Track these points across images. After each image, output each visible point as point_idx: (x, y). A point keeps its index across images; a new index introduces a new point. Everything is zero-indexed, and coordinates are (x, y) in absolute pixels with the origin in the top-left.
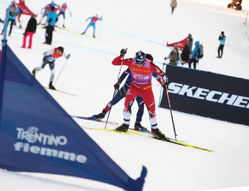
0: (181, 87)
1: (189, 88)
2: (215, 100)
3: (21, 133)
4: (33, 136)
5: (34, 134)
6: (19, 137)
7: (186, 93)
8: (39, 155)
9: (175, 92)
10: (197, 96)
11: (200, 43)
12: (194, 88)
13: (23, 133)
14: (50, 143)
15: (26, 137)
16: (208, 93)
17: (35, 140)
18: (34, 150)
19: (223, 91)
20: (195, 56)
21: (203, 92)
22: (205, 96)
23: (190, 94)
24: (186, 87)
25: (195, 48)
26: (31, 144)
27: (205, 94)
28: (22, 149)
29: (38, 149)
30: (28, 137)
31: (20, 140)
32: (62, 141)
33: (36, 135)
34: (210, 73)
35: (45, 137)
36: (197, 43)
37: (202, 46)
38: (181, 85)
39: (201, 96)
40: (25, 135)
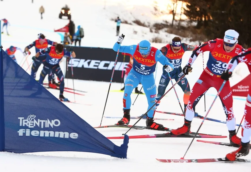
0: (79, 61)
1: (85, 61)
2: (105, 68)
3: (22, 121)
4: (33, 122)
5: (33, 120)
6: (21, 125)
7: (83, 66)
8: (39, 137)
9: (75, 66)
10: (91, 66)
11: (81, 27)
12: (88, 61)
13: (24, 121)
14: (47, 126)
15: (26, 124)
16: (99, 63)
17: (35, 125)
18: (34, 133)
19: (111, 60)
20: (78, 37)
21: (96, 63)
22: (97, 66)
23: (86, 66)
24: (82, 61)
25: (78, 31)
26: (31, 129)
27: (97, 64)
28: (24, 134)
29: (38, 132)
30: (28, 124)
31: (22, 127)
32: (56, 123)
33: (35, 121)
34: (99, 48)
35: (42, 121)
36: (79, 27)
37: (82, 29)
38: (79, 60)
39: (95, 66)
40: (26, 122)
